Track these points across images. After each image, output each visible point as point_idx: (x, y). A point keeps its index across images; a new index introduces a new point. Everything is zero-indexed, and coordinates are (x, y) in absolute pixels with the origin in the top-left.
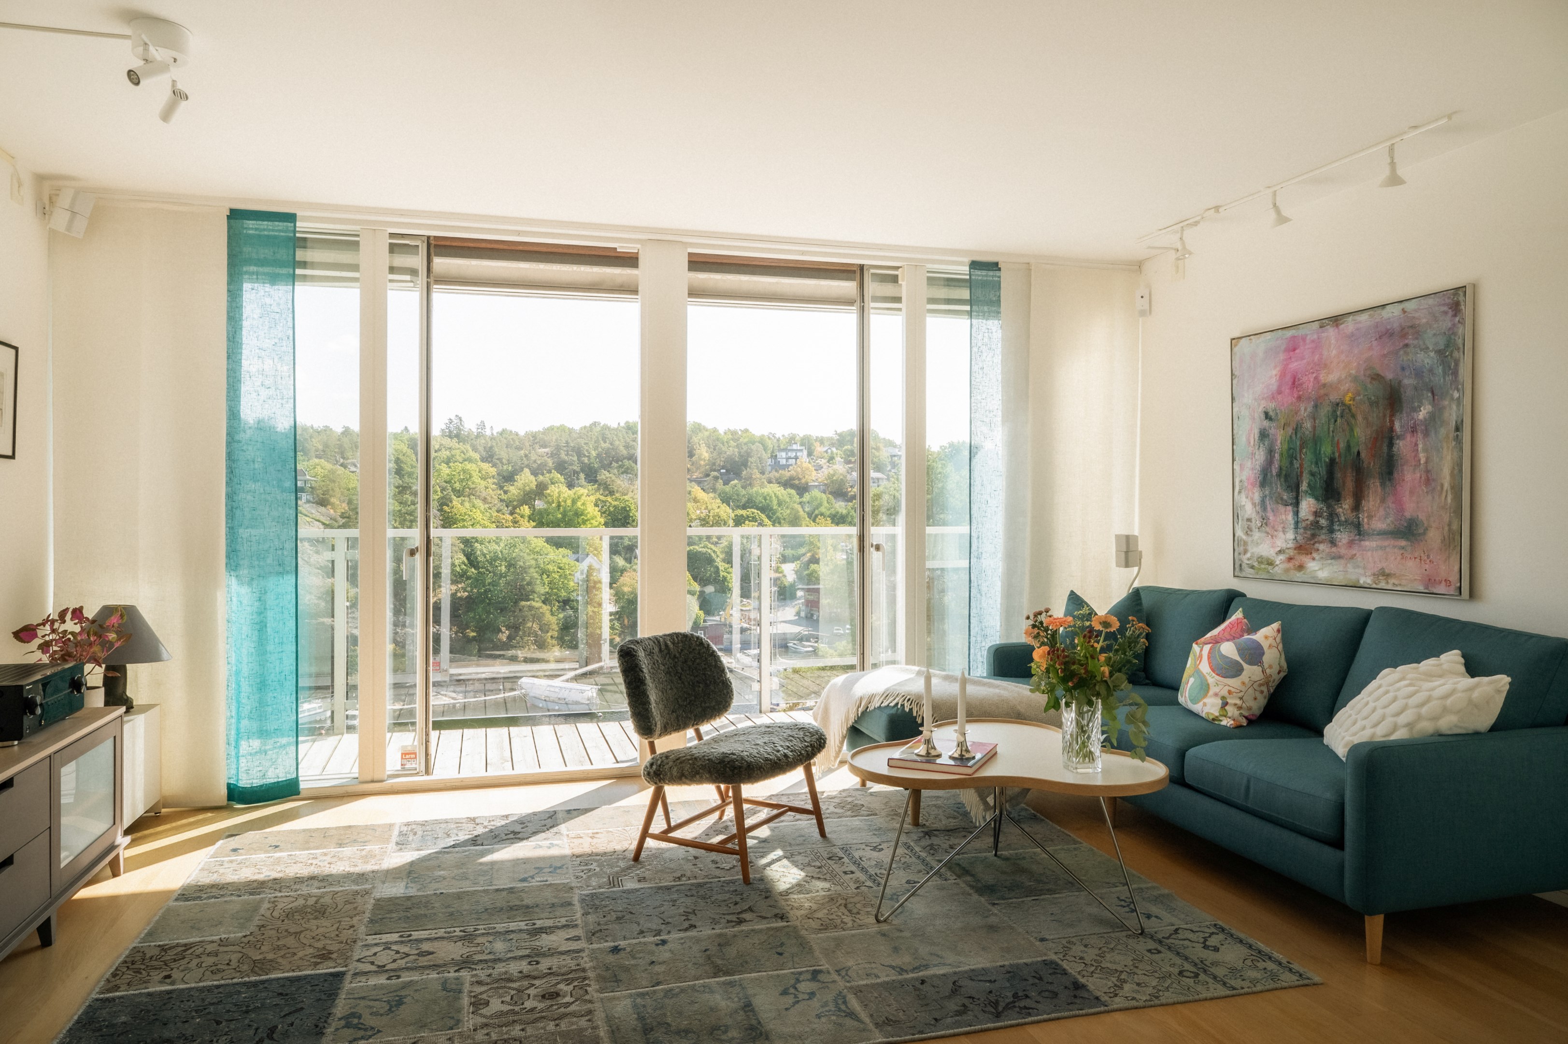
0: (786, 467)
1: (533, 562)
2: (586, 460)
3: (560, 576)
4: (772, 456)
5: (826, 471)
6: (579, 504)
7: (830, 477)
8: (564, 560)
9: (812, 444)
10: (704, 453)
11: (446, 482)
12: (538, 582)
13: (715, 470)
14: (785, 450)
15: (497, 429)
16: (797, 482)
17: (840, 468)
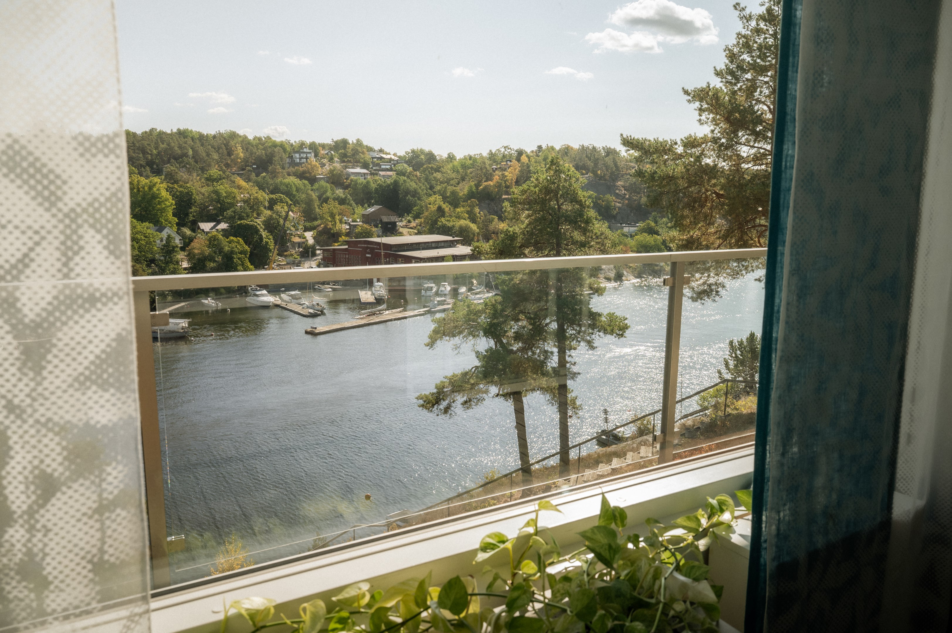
0: (300, 164)
3: (147, 243)
4: (289, 157)
5: (327, 168)
6: (155, 189)
7: (331, 171)
8: (149, 231)
9: (317, 149)
10: (240, 153)
13: (248, 166)
14: (298, 152)
16: (308, 175)
17: (338, 165)
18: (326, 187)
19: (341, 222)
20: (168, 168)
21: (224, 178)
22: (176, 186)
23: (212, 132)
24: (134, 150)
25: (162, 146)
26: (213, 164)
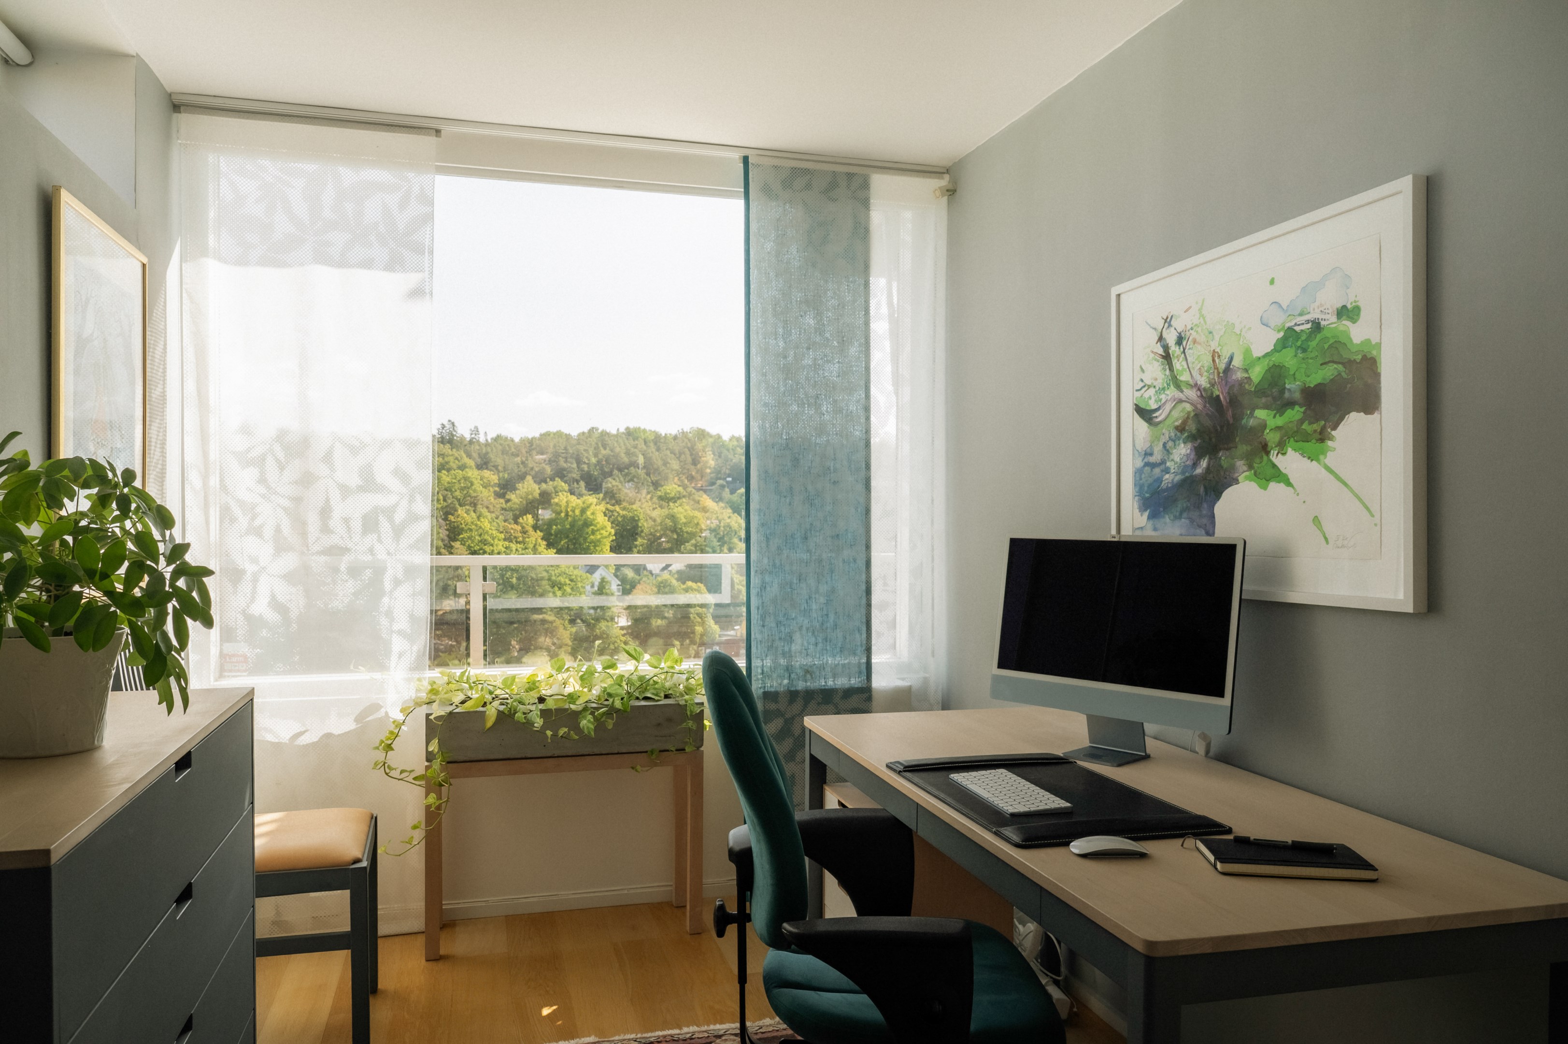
20: (609, 483)
21: (684, 496)
22: (618, 508)
23: (673, 432)
25: (603, 452)
26: (671, 476)
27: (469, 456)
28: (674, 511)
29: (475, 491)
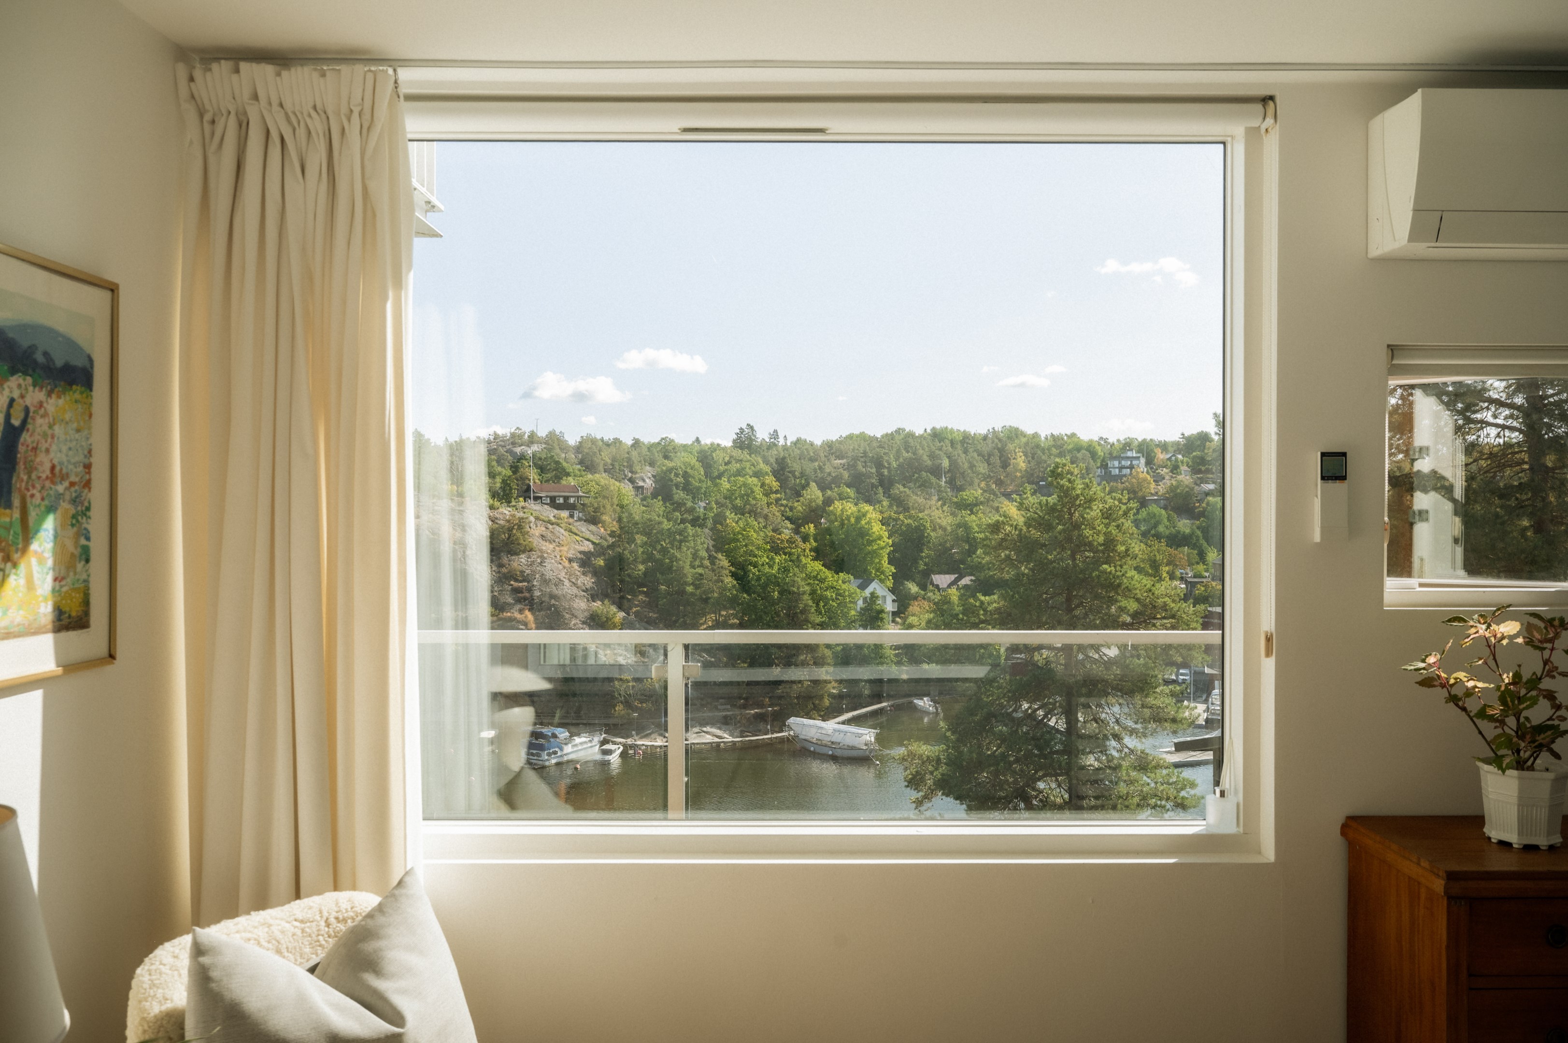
0: (1120, 477)
1: (807, 588)
2: (886, 472)
3: (839, 604)
4: (1101, 465)
5: (1168, 482)
6: (863, 522)
7: (1172, 489)
8: (844, 586)
9: (1152, 451)
10: (1021, 462)
11: (726, 498)
12: (813, 610)
13: (1032, 483)
14: (1119, 458)
15: (792, 439)
17: (1185, 478)
18: (1160, 516)
19: (1172, 577)
20: (899, 489)
21: (982, 503)
22: (901, 517)
23: (984, 431)
24: (865, 462)
25: (905, 455)
26: (976, 481)
27: (767, 462)
28: (967, 519)
29: (755, 498)
